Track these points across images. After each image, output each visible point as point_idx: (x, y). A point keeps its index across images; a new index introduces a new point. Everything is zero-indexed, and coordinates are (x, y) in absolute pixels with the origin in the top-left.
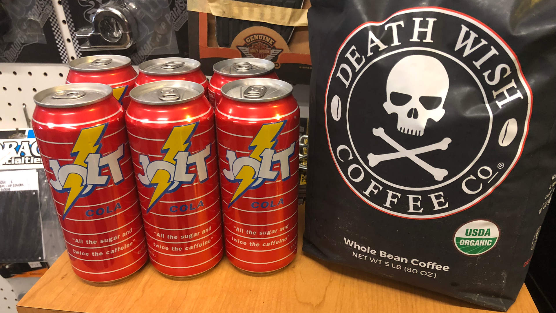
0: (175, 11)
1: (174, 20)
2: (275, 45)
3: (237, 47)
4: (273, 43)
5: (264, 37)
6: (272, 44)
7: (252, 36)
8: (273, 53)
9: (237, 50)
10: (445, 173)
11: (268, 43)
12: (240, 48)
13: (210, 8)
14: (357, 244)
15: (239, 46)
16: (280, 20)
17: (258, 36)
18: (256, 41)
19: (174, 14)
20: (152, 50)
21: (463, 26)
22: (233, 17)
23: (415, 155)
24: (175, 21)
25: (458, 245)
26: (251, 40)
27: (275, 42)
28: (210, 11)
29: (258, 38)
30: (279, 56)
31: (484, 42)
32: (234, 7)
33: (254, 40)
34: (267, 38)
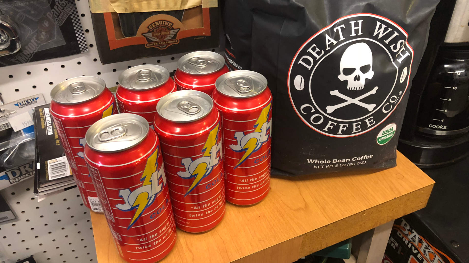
0: (57, 9)
1: (56, 16)
2: (173, 26)
3: (142, 34)
4: (172, 26)
5: (164, 22)
6: (170, 26)
7: (154, 24)
8: (172, 33)
9: (143, 36)
10: (374, 105)
11: (168, 26)
12: (144, 34)
13: (113, 8)
14: (317, 160)
15: (144, 33)
16: (174, 6)
17: (159, 23)
18: (158, 27)
19: (55, 12)
20: (38, 46)
21: (377, 22)
22: (134, 11)
23: (358, 101)
24: (58, 18)
25: (379, 142)
26: (153, 27)
27: (173, 24)
28: (114, 10)
29: (159, 24)
30: (178, 34)
31: (390, 30)
32: (135, 3)
33: (156, 26)
34: (166, 22)
